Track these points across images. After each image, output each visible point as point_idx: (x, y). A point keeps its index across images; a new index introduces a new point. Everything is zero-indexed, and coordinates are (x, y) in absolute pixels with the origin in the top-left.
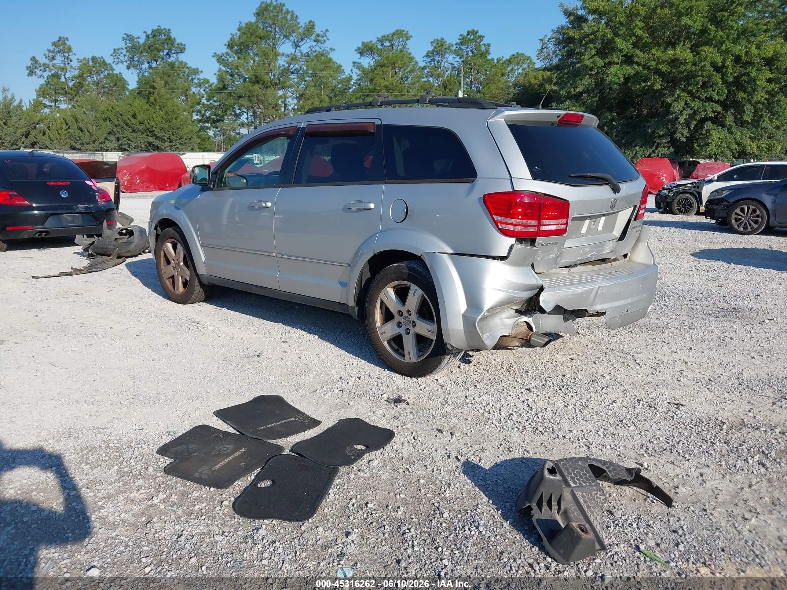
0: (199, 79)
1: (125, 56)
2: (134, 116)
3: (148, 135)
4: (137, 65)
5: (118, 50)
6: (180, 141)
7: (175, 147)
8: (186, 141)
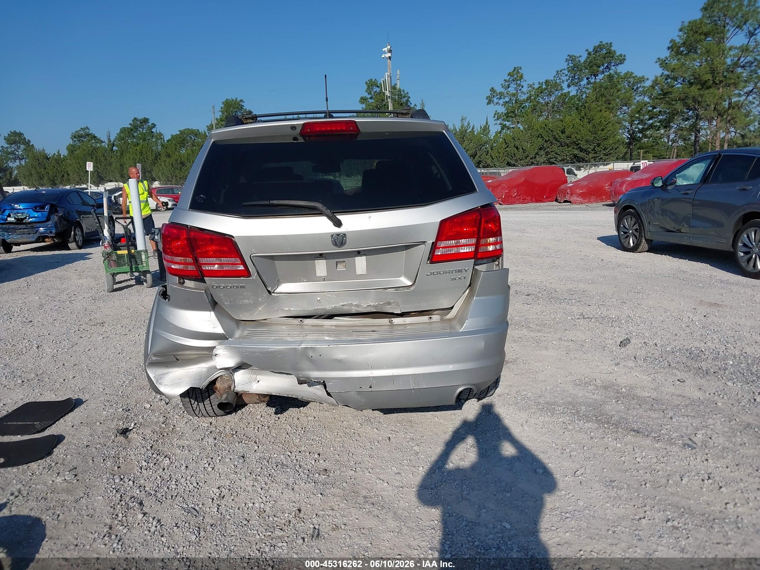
0: (644, 87)
1: (566, 75)
2: (563, 132)
3: (574, 148)
4: (577, 83)
5: (561, 71)
6: (604, 152)
7: (599, 157)
8: (611, 152)
